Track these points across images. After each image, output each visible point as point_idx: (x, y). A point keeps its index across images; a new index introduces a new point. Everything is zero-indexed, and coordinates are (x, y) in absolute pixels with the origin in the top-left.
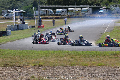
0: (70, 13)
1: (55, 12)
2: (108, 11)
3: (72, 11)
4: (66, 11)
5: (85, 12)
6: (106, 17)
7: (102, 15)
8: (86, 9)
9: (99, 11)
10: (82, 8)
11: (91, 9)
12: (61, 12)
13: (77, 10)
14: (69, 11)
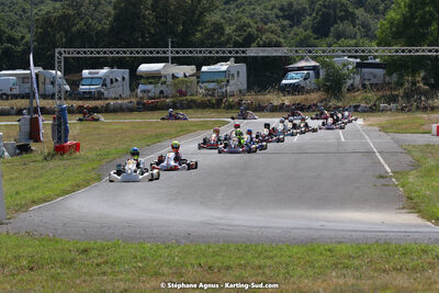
0: (150, 87)
1: (75, 84)
2: (327, 79)
3: (154, 78)
4: (127, 77)
5: (217, 82)
6: (316, 105)
7: (299, 98)
8: (223, 67)
9: (284, 76)
10: (199, 63)
11: (242, 67)
12: (104, 85)
13: (181, 75)
14: (141, 77)
